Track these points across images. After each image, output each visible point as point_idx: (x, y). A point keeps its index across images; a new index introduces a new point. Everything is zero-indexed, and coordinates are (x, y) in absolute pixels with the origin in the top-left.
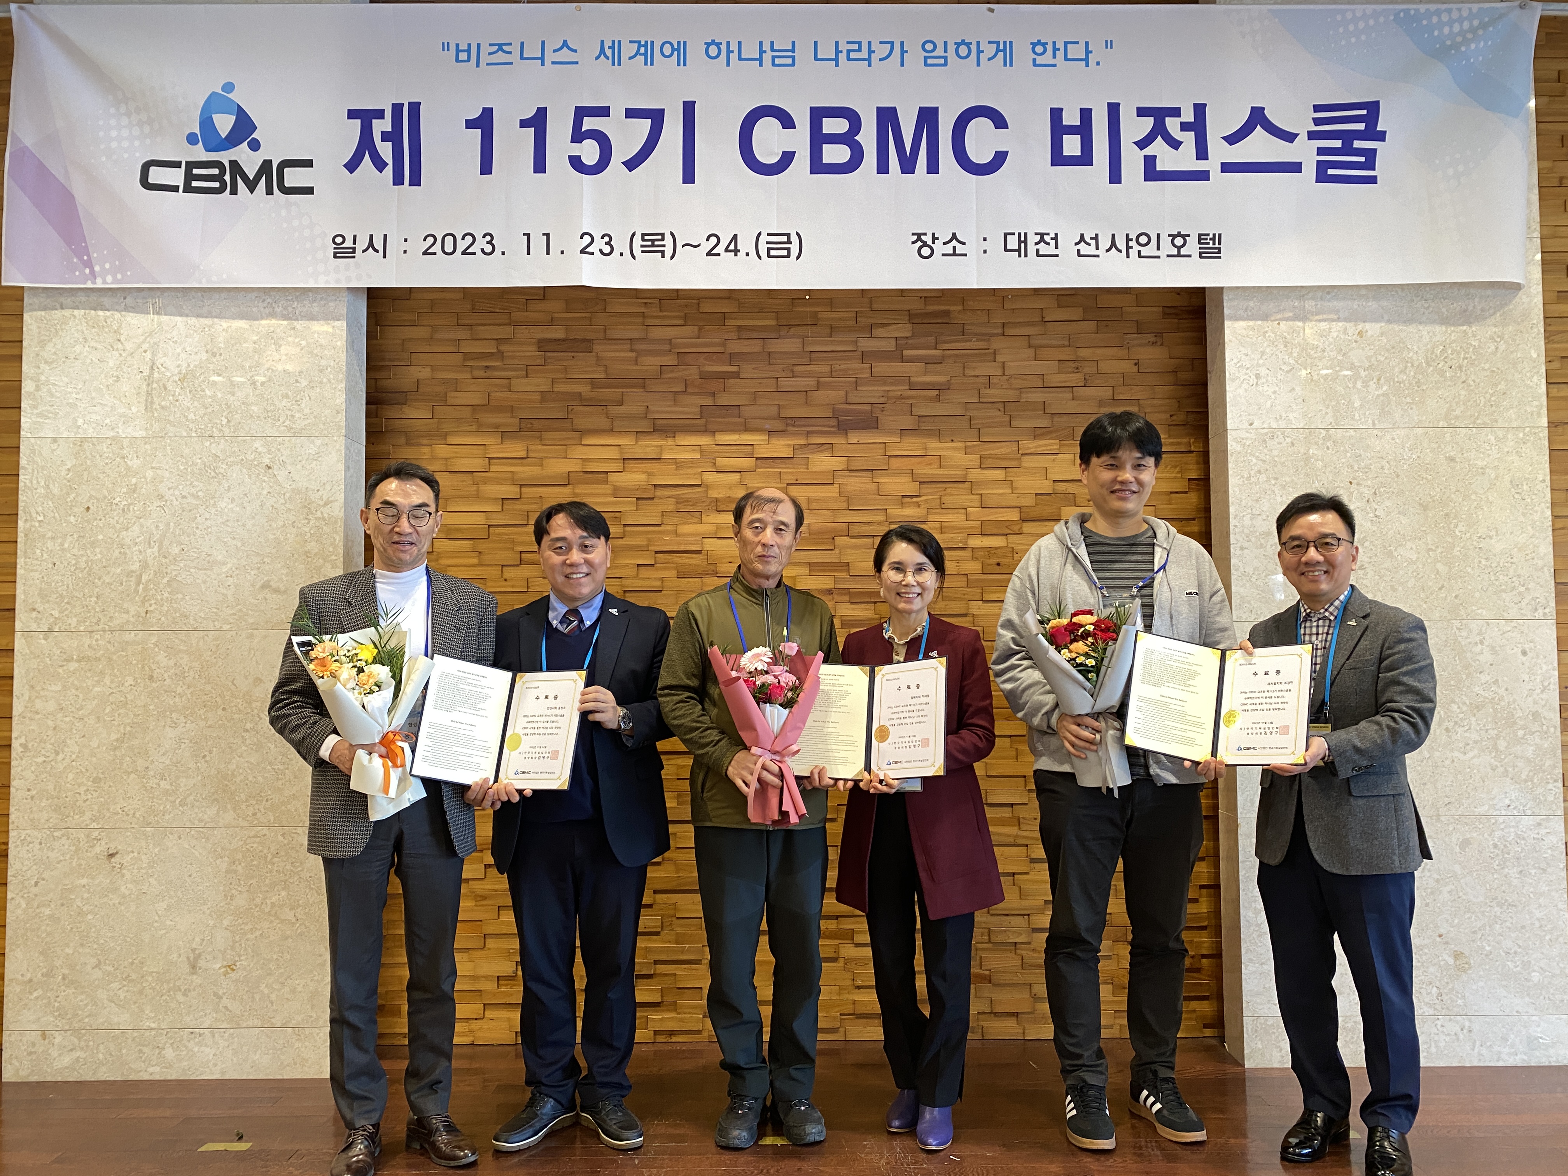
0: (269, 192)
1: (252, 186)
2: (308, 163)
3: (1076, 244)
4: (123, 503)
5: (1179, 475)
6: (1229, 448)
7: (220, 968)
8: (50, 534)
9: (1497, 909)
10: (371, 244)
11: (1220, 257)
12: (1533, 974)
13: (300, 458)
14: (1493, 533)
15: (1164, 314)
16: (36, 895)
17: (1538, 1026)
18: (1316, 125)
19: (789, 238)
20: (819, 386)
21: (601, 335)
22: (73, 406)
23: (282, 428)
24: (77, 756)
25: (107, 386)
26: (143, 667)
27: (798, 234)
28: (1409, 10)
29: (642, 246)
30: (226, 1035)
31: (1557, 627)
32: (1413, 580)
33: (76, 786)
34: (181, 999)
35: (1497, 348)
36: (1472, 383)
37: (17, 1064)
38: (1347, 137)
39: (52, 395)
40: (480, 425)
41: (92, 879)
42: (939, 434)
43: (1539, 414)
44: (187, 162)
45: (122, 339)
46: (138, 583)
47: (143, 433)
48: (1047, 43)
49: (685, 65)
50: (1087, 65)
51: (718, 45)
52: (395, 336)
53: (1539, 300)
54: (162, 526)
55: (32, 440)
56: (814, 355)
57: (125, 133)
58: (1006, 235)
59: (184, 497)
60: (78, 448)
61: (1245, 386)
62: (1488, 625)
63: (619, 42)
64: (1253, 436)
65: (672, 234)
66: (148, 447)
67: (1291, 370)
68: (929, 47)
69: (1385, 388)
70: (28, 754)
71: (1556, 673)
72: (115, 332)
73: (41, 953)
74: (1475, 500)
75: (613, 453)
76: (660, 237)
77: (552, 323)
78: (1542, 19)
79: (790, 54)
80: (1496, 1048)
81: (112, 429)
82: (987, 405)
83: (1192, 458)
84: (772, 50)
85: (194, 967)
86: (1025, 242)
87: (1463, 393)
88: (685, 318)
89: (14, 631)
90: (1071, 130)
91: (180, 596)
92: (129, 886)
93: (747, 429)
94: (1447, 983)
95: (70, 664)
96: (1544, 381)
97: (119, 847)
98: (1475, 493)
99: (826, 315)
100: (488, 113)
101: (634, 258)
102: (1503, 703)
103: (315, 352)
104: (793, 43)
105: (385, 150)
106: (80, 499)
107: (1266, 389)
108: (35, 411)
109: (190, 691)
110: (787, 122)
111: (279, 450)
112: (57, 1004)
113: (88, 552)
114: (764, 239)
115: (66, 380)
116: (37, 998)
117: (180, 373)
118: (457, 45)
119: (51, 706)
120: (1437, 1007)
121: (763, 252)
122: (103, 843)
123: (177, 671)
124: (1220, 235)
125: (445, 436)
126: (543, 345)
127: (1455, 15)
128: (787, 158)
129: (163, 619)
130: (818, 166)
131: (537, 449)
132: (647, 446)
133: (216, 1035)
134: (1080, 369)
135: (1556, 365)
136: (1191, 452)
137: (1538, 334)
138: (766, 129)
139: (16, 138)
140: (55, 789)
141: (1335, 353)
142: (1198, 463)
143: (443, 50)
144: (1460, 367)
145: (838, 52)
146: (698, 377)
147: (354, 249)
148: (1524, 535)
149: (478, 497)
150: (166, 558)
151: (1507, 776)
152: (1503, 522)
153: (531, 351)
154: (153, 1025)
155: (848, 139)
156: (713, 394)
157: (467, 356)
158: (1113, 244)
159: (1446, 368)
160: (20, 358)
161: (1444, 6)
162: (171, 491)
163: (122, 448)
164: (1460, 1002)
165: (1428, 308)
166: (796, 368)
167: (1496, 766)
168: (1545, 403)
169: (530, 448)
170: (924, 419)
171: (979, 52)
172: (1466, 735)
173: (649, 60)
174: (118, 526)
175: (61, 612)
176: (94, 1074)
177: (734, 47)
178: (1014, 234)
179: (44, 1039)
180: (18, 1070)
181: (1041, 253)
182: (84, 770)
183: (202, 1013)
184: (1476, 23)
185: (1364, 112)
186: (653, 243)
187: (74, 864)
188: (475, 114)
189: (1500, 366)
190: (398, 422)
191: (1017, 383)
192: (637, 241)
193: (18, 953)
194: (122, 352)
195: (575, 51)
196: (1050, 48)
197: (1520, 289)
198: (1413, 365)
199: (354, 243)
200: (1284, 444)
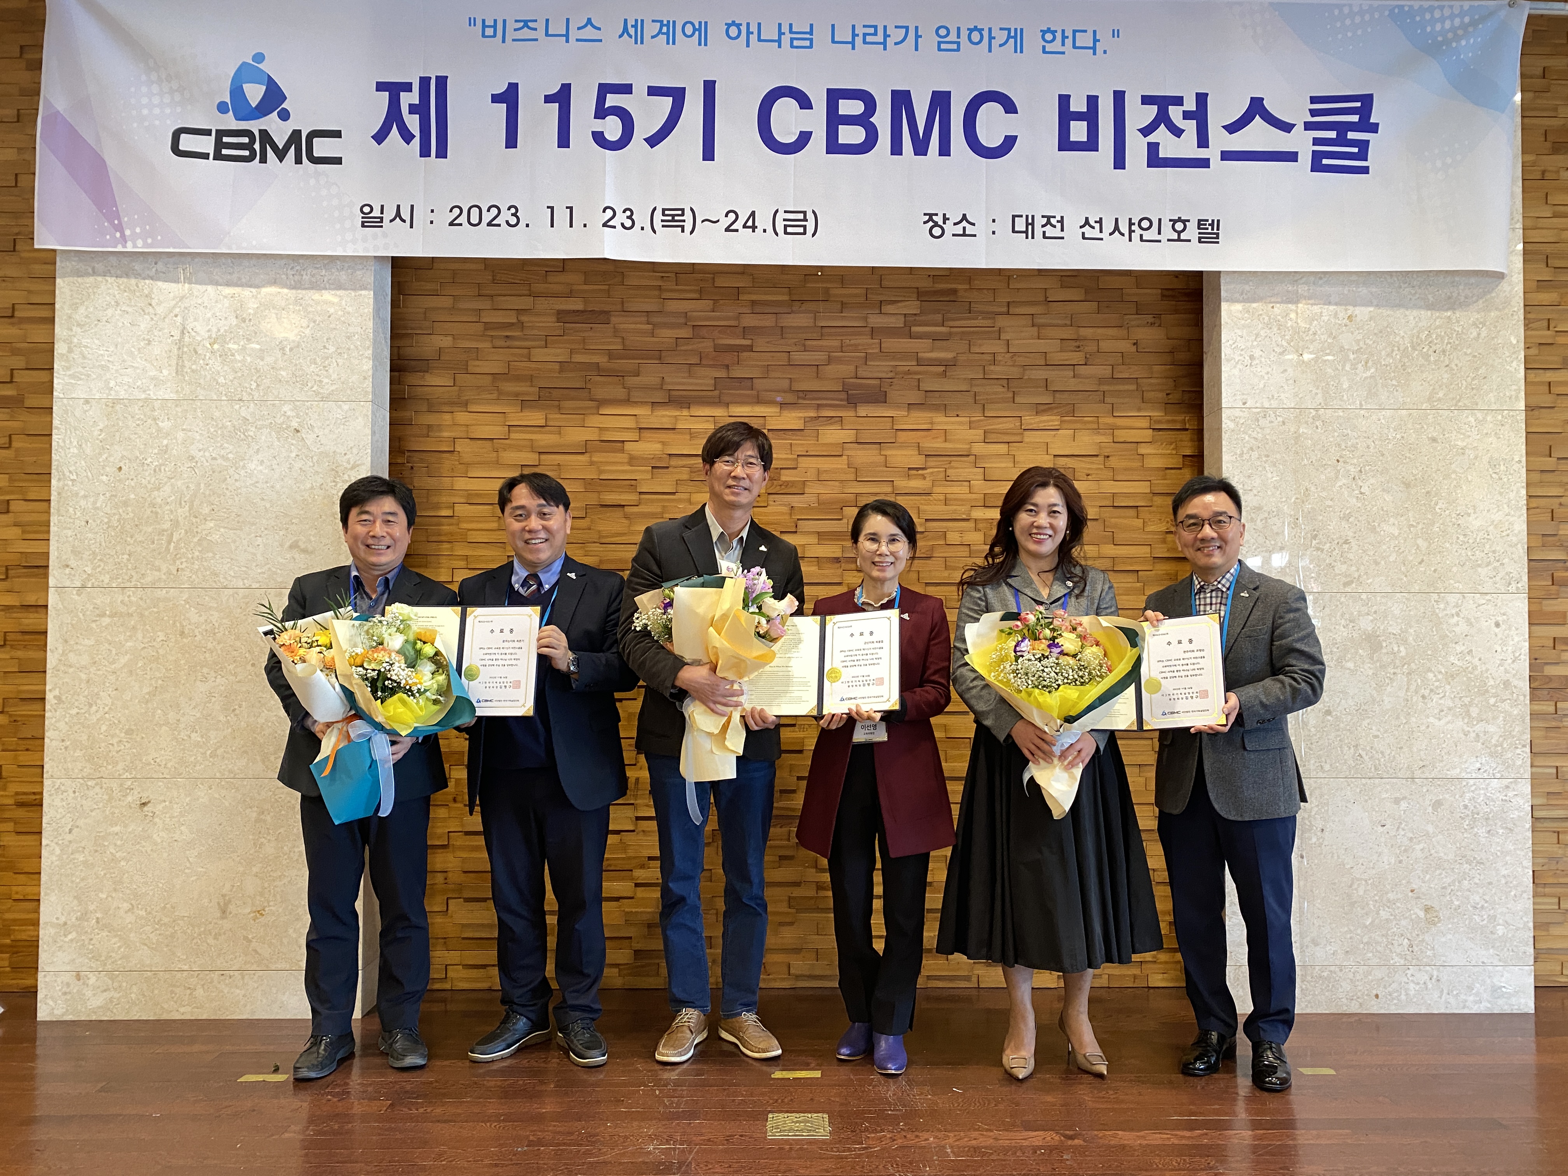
0: (298, 161)
1: (281, 155)
2: (337, 134)
3: (1081, 227)
4: (155, 464)
5: (1174, 452)
6: (1223, 426)
7: (249, 913)
8: (82, 493)
9: (1466, 866)
10: (398, 214)
11: (1218, 243)
12: (1498, 927)
13: (328, 422)
14: (1471, 511)
15: (1163, 296)
16: (70, 842)
17: (1502, 976)
18: (1312, 116)
19: (805, 216)
20: (830, 361)
21: (619, 307)
22: (105, 368)
23: (310, 393)
24: (110, 709)
25: (139, 349)
26: (174, 623)
27: (814, 212)
28: (1403, 6)
29: (662, 221)
30: (256, 978)
31: (1529, 602)
32: (1394, 555)
33: (109, 738)
34: (211, 941)
35: (1479, 334)
36: (1455, 368)
37: (51, 1003)
38: (1342, 128)
39: (84, 357)
40: (500, 393)
41: (126, 826)
42: (944, 408)
43: (1517, 397)
44: (217, 131)
45: (154, 303)
46: (169, 542)
47: (174, 396)
48: (1056, 31)
49: (706, 45)
50: (1095, 54)
51: (738, 26)
52: (417, 305)
53: (1519, 288)
54: (192, 486)
55: (65, 401)
56: (825, 330)
57: (156, 100)
58: (1014, 217)
59: (215, 459)
60: (110, 409)
61: (1239, 366)
62: (1464, 597)
63: (642, 21)
64: (1246, 414)
65: (692, 210)
66: (179, 409)
67: (1284, 352)
68: (943, 32)
69: (1373, 370)
70: (61, 706)
71: (1527, 644)
72: (147, 296)
73: (75, 897)
74: (1455, 479)
75: (629, 423)
76: (680, 212)
77: (570, 294)
78: (1530, 17)
79: (808, 36)
80: (1463, 997)
81: (144, 391)
82: (992, 381)
83: (1186, 436)
84: (791, 32)
85: (224, 912)
86: (1033, 224)
87: (1446, 376)
88: (701, 292)
89: (47, 587)
90: (1079, 116)
91: (211, 555)
92: (161, 834)
93: (758, 401)
94: (1418, 935)
95: (103, 619)
96: (1522, 366)
97: (151, 797)
98: (1454, 472)
99: (838, 291)
100: (513, 88)
101: (654, 232)
102: (1476, 673)
103: (343, 319)
104: (811, 26)
105: (413, 122)
106: (112, 459)
107: (1259, 369)
108: (68, 373)
109: (221, 645)
110: (805, 103)
111: (307, 414)
112: (91, 947)
113: (121, 511)
114: (780, 216)
115: (97, 342)
116: (72, 940)
117: (210, 337)
118: (484, 21)
119: (85, 660)
120: (1408, 957)
121: (780, 229)
122: (136, 793)
123: (208, 628)
124: (1218, 221)
125: (466, 404)
126: (562, 316)
127: (1447, 12)
128: (804, 138)
129: (194, 576)
130: (834, 147)
131: (556, 418)
132: (663, 416)
133: (246, 977)
134: (1081, 348)
135: (1534, 351)
136: (1187, 430)
137: (1518, 321)
138: (785, 108)
139: (48, 104)
140: (88, 739)
141: (1326, 336)
142: (1192, 440)
143: (470, 25)
144: (1444, 351)
145: (854, 35)
146: (712, 350)
147: (382, 218)
148: (1500, 513)
149: (497, 464)
150: (196, 517)
151: (1478, 741)
152: (1481, 501)
153: (549, 322)
154: (186, 967)
155: (864, 120)
156: (727, 367)
157: (488, 326)
158: (1117, 228)
159: (1431, 352)
160: (52, 320)
161: (1436, 4)
162: (201, 453)
163: (153, 410)
164: (1429, 953)
165: (1416, 293)
166: (808, 343)
167: (1469, 732)
168: (1523, 388)
169: (549, 416)
170: (929, 394)
171: (991, 38)
172: (1442, 701)
173: (671, 40)
174: (149, 486)
175: (94, 569)
176: (128, 1013)
177: (754, 28)
178: (1021, 216)
179: (79, 980)
180: (53, 1009)
181: (1047, 235)
182: (116, 722)
183: (232, 956)
184: (1467, 20)
185: (1358, 104)
186: (673, 218)
187: (108, 813)
188: (501, 89)
189: (1480, 351)
190: (419, 389)
191: (1021, 360)
192: (658, 216)
193: (53, 898)
194: (153, 316)
195: (599, 29)
196: (1059, 35)
197: (1503, 278)
198: (1399, 350)
199: (382, 213)
200: (1276, 423)
